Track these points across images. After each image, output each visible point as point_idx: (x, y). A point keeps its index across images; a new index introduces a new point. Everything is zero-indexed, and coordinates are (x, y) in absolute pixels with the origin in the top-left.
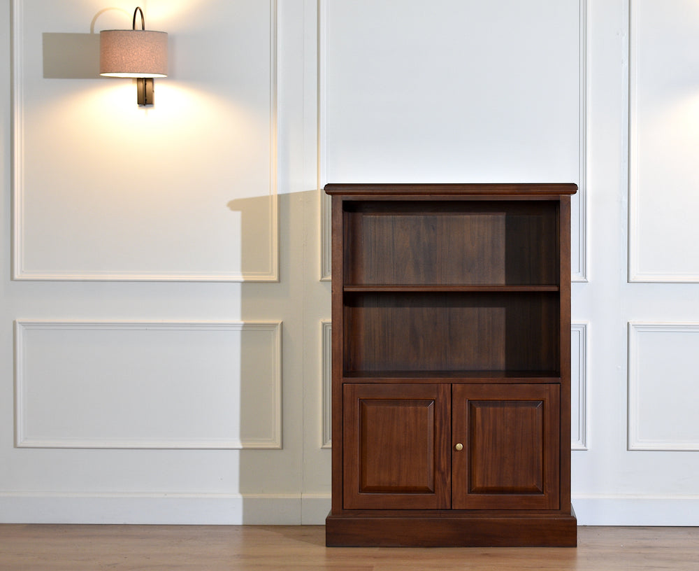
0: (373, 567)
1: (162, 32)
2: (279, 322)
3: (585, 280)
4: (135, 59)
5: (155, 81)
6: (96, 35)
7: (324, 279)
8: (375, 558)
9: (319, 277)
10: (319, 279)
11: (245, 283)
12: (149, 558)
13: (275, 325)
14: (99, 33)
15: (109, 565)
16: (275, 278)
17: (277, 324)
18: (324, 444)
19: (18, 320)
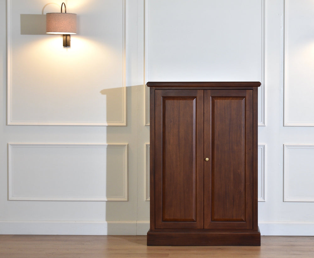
0: (169, 254)
1: (74, 14)
2: (127, 144)
3: (264, 125)
4: (62, 26)
5: (71, 36)
6: (45, 15)
7: (147, 125)
8: (170, 250)
9: (145, 124)
10: (145, 125)
11: (108, 126)
12: (68, 250)
13: (125, 145)
14: (46, 14)
15: (50, 253)
16: (125, 124)
17: (126, 145)
18: (147, 199)
19: (9, 143)
